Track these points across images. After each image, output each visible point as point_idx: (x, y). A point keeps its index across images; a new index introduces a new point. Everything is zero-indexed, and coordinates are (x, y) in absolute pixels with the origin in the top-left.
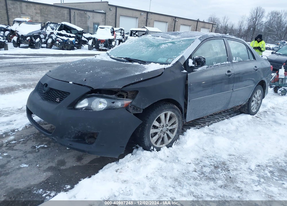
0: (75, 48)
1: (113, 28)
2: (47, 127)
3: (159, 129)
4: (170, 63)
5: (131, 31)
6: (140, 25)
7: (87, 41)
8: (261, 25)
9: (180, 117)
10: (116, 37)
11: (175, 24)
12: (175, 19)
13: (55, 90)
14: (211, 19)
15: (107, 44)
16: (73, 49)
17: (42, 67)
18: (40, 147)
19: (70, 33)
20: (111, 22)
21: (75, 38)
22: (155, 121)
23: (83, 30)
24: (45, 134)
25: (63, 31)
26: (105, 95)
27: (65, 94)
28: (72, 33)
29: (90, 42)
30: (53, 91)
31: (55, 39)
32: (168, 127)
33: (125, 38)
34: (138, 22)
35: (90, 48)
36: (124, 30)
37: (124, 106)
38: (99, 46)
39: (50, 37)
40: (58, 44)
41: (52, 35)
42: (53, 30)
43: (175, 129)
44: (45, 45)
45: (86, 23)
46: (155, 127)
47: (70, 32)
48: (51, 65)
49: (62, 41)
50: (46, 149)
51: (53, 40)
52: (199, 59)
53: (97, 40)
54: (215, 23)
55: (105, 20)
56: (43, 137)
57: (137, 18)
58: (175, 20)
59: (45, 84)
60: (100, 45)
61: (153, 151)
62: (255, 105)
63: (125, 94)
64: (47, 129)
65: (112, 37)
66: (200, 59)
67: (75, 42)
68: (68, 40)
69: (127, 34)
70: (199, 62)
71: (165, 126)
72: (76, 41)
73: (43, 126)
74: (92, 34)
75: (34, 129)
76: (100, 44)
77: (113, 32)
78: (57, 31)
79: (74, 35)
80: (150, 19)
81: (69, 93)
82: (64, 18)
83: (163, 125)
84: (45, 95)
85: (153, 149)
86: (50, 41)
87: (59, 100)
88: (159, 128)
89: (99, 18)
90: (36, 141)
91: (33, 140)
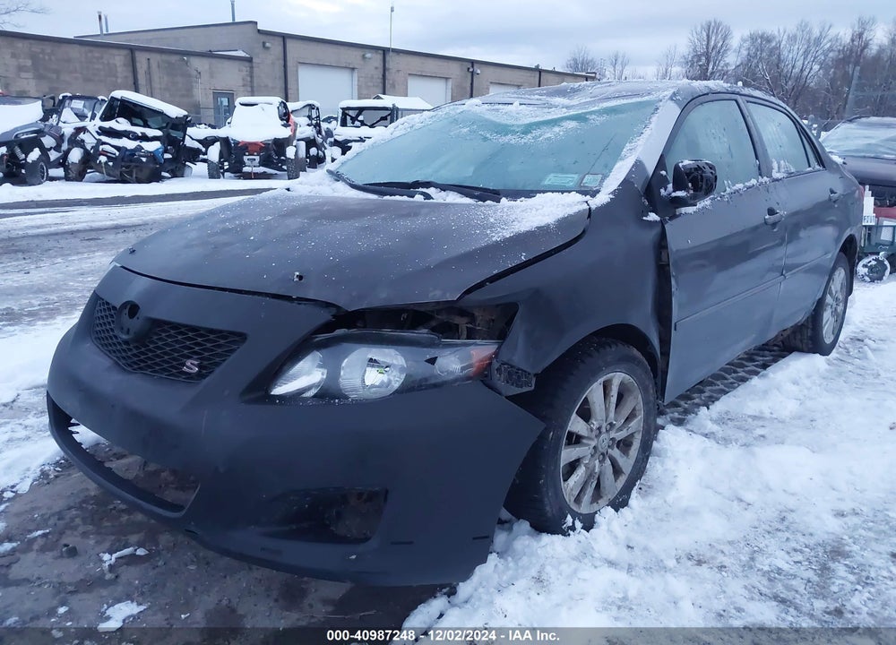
0: (164, 174)
1: (285, 104)
2: (128, 466)
3: (588, 445)
4: (598, 191)
5: (342, 109)
6: (365, 92)
7: (204, 150)
8: (724, 74)
9: (652, 391)
10: (295, 130)
11: (472, 84)
12: (473, 67)
13: (175, 326)
14: (575, 63)
15: (270, 156)
16: (158, 178)
17: (63, 243)
18: (116, 559)
19: (144, 126)
20: (270, 85)
21: (163, 143)
22: (574, 415)
23: (186, 113)
24: (124, 501)
25: (118, 119)
26: (387, 332)
27: (222, 342)
28: (149, 127)
29: (214, 153)
30: (164, 331)
31: (92, 147)
32: (613, 434)
33: (323, 133)
34: (356, 83)
35: (215, 172)
36: (318, 109)
37: (473, 369)
38: (243, 164)
39: (75, 141)
40: (106, 163)
41: (82, 136)
42: (82, 120)
43: (632, 435)
44: (60, 172)
45: (189, 91)
46: (575, 439)
47: (142, 123)
48: (93, 235)
49: (117, 153)
50: (147, 565)
51: (86, 152)
52: (696, 169)
53: (237, 143)
54: (593, 75)
55: (252, 82)
56: (123, 511)
57: (353, 69)
58: (471, 70)
59: (124, 305)
60: (246, 161)
61: (571, 532)
62: (832, 320)
63: (462, 322)
64: (130, 476)
65: (285, 133)
66: (698, 168)
67: (163, 155)
68: (139, 148)
69: (328, 120)
70: (699, 181)
71: (604, 430)
72: (166, 151)
73: (113, 465)
74: (213, 127)
75: (82, 483)
76: (245, 158)
77: (285, 117)
78: (98, 123)
79: (158, 133)
80: (394, 71)
81: (242, 337)
82: (114, 79)
83: (599, 429)
84: (130, 350)
85: (573, 523)
86: (75, 155)
87: (199, 366)
88: (584, 441)
89: (230, 76)
90: (98, 533)
91: (81, 529)
